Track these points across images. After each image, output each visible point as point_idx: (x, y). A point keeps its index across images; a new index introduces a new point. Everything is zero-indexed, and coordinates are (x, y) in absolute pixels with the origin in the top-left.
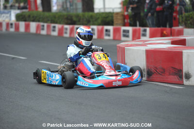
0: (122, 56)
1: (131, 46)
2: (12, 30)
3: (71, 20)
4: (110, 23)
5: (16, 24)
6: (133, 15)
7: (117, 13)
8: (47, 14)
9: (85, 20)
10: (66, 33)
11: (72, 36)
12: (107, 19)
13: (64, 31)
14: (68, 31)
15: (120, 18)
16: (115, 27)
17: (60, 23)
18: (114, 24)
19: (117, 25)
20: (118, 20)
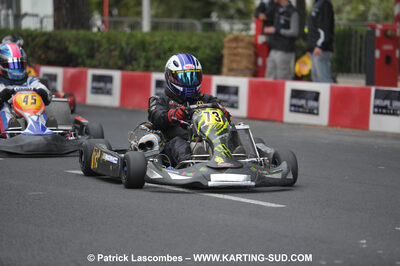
15: (244, 51)
18: (225, 70)
19: (233, 72)
20: (238, 58)
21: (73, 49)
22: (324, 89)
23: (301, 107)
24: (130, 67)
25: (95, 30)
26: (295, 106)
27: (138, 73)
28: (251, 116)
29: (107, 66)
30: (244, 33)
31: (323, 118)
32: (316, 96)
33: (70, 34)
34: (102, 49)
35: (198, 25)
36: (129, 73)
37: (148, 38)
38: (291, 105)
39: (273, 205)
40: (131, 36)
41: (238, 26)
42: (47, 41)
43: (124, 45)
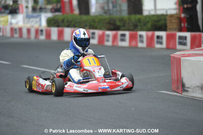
0: (177, 69)
1: (189, 56)
2: (42, 37)
3: (114, 24)
4: (163, 28)
5: (46, 30)
6: (188, 18)
7: (172, 16)
8: (84, 17)
9: (131, 24)
10: (108, 41)
11: (115, 44)
12: (159, 23)
13: (106, 38)
14: (111, 39)
15: (175, 21)
16: (169, 32)
17: (100, 29)
18: (168, 29)
19: (171, 30)
20: (172, 24)
21: (118, 23)
28: (168, 48)
43: (133, 20)
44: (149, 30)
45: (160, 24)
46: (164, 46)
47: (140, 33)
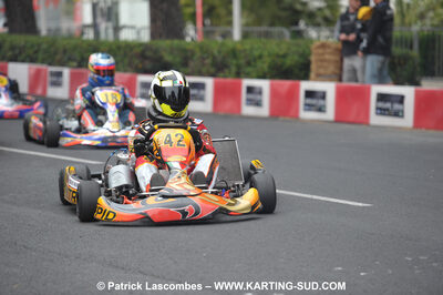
18: (312, 75)
19: (320, 77)
20: (325, 64)
21: (168, 58)
22: (408, 92)
23: (388, 110)
24: (221, 74)
25: (188, 39)
26: (380, 109)
27: (229, 80)
28: (339, 119)
29: (200, 74)
30: (331, 40)
31: (408, 120)
32: (401, 99)
33: (165, 44)
34: (195, 58)
35: (287, 33)
36: (221, 80)
37: (239, 47)
38: (377, 108)
39: (360, 204)
40: (223, 45)
41: (325, 33)
42: (143, 52)
43: (216, 52)
44: (263, 77)
45: (289, 62)
46: (330, 114)
47: (246, 82)
